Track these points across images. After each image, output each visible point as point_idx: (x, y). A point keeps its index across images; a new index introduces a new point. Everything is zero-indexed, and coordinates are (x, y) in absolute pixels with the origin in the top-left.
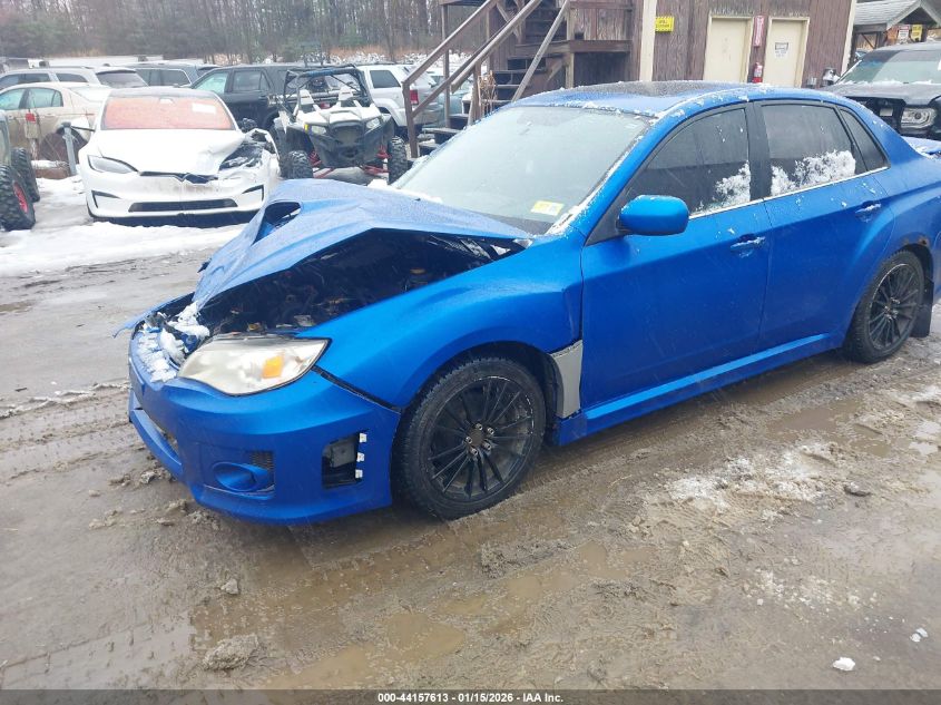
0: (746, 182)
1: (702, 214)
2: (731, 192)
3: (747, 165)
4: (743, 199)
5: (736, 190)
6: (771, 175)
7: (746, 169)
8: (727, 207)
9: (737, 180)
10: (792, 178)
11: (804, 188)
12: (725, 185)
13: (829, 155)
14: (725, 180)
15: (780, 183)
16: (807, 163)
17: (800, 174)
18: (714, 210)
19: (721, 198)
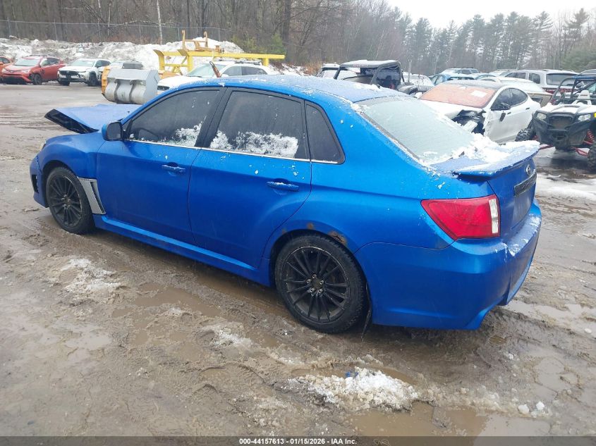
0: (196, 135)
1: (164, 144)
2: (184, 138)
3: (200, 125)
4: (190, 144)
5: (187, 137)
6: (215, 135)
7: (199, 128)
8: (178, 145)
9: (190, 131)
10: (232, 141)
11: (237, 151)
12: (182, 132)
13: (272, 136)
14: (182, 129)
15: (219, 142)
16: (249, 136)
17: (239, 141)
18: (172, 144)
19: (177, 139)
